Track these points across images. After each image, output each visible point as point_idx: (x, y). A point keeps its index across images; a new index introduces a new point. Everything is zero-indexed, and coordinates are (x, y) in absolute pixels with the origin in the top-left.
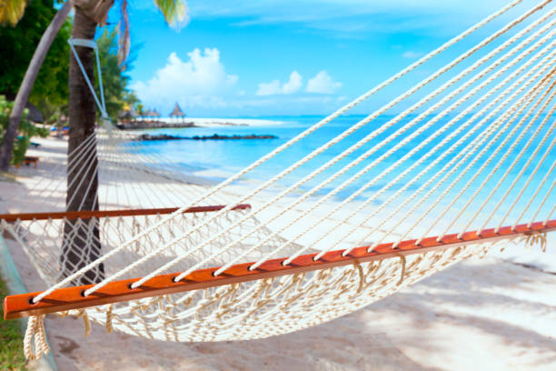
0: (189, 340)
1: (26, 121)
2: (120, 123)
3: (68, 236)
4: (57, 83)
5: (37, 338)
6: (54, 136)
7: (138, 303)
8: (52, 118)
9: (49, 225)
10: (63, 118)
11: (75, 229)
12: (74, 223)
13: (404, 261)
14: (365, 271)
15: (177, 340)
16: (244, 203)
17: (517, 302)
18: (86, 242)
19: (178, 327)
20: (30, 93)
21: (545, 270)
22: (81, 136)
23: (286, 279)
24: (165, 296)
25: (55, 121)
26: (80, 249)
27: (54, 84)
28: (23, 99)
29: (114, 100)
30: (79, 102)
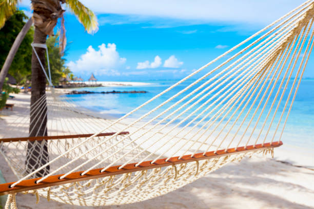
0: (92, 205)
1: (6, 84)
2: (60, 85)
3: (30, 150)
4: (25, 63)
5: (12, 205)
6: (23, 92)
7: (64, 186)
8: (22, 82)
9: (19, 145)
10: (28, 82)
11: (34, 146)
12: (33, 143)
13: (198, 163)
14: (178, 169)
15: (85, 204)
16: (125, 131)
17: (276, 182)
18: (40, 153)
19: (85, 198)
20: (9, 68)
21: (293, 164)
22: (38, 95)
23: (138, 173)
24: (77, 182)
25: (23, 83)
26: (36, 157)
27: (23, 63)
28: (5, 72)
29: (57, 72)
30: (37, 77)
